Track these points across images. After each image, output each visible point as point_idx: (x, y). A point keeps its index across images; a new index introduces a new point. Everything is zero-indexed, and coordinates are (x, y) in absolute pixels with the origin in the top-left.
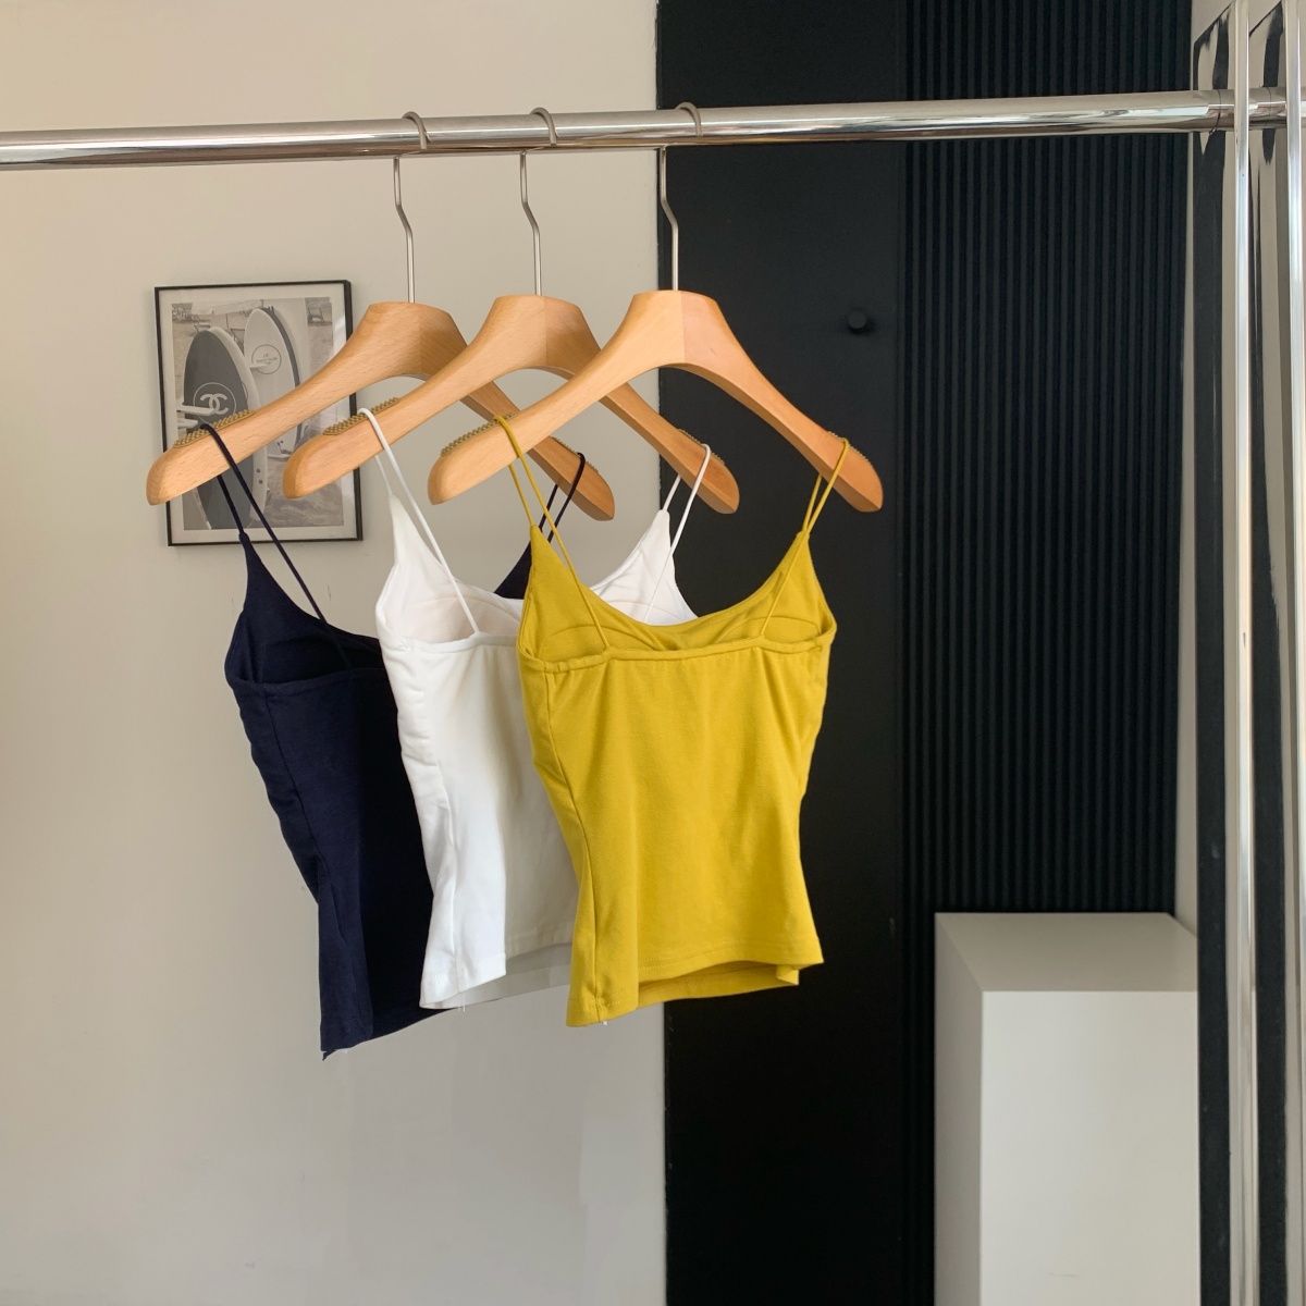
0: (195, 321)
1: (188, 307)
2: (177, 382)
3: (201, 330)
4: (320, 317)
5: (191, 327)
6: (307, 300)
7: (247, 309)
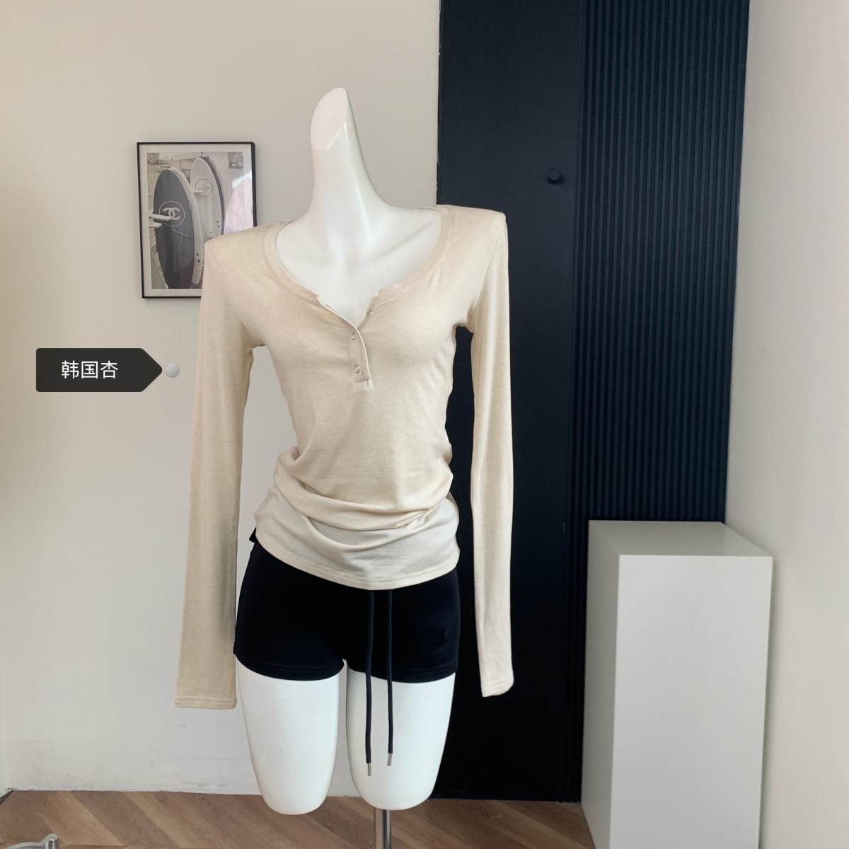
0: (161, 164)
1: (157, 155)
2: (149, 200)
3: (164, 169)
4: (237, 164)
5: (158, 167)
6: (229, 153)
7: (192, 157)
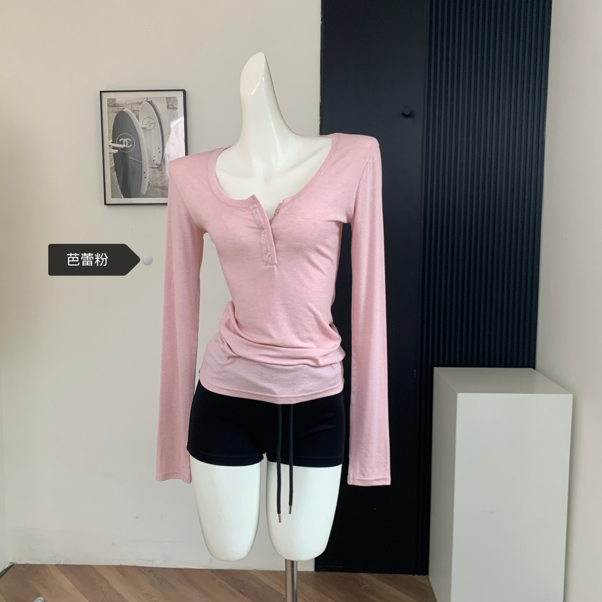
0: (117, 106)
1: (114, 100)
2: (109, 133)
3: (120, 110)
4: (173, 106)
5: (115, 109)
6: (167, 98)
7: (140, 101)
